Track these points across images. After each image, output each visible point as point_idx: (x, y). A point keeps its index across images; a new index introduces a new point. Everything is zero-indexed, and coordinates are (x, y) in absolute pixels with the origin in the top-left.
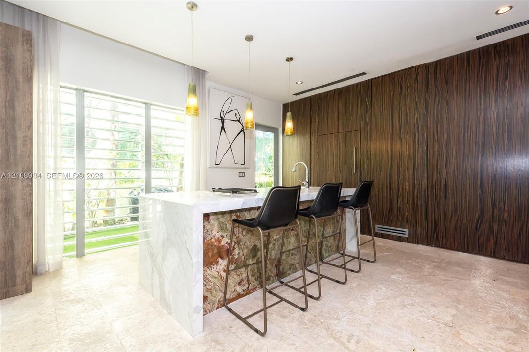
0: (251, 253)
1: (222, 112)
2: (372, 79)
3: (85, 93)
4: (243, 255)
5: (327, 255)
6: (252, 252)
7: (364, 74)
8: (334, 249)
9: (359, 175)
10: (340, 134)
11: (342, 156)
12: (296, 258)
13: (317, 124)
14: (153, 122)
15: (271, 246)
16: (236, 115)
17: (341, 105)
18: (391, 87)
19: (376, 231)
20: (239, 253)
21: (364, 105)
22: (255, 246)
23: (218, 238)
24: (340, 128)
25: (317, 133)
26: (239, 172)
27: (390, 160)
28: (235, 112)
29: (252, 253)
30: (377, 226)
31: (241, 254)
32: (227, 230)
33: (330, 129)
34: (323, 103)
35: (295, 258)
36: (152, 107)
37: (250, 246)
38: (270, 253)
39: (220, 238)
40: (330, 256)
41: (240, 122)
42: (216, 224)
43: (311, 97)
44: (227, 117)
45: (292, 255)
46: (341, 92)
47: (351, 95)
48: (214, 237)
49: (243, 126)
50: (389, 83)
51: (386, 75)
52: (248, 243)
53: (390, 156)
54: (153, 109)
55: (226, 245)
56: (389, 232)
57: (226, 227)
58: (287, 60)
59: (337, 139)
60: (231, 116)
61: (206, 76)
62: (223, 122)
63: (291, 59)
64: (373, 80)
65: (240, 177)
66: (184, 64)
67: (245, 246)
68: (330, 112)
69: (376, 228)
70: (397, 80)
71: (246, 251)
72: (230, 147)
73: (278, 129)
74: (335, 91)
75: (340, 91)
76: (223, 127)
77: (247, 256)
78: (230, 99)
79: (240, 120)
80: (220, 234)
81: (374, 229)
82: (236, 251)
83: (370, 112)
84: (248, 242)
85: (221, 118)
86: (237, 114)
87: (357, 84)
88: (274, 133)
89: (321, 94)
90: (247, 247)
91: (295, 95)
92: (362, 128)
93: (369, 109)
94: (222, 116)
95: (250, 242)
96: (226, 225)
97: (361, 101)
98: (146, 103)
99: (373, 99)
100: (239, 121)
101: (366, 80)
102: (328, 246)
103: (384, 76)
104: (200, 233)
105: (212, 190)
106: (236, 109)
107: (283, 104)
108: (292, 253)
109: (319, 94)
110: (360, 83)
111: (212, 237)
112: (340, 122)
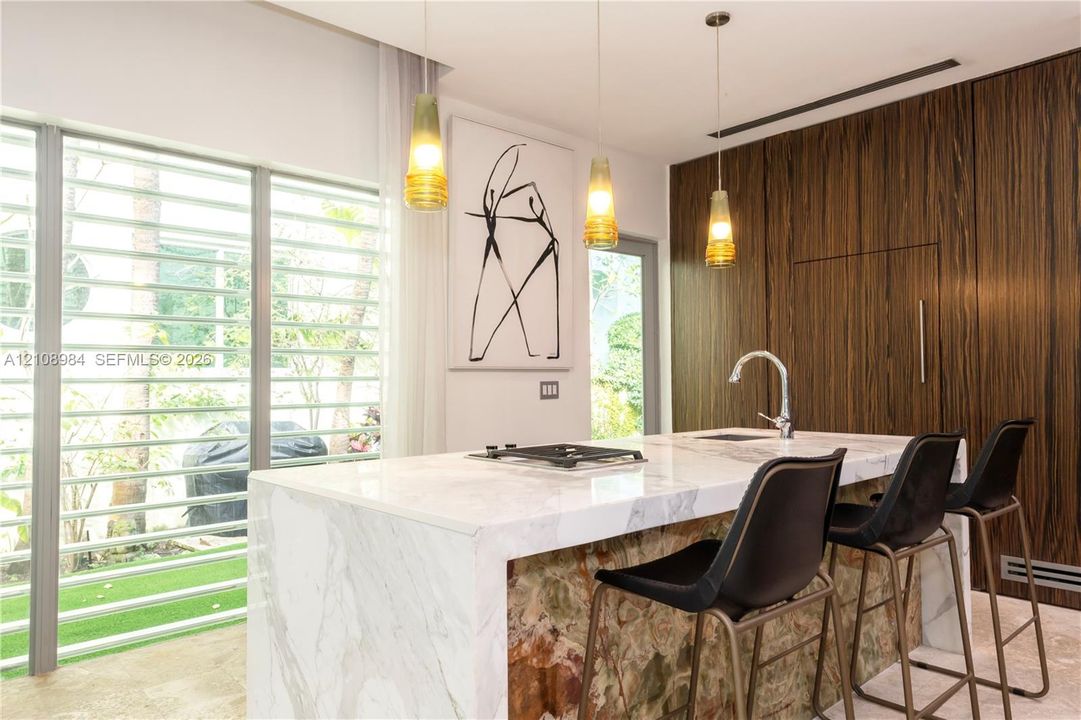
0: (644, 685)
1: (489, 192)
2: (973, 82)
3: (65, 138)
4: (621, 694)
5: (870, 668)
6: (647, 679)
7: (952, 63)
8: (890, 647)
9: (936, 389)
10: (866, 257)
11: (877, 331)
12: (781, 690)
13: (787, 225)
14: (277, 228)
15: (705, 653)
16: (531, 200)
17: (867, 164)
18: (1041, 104)
19: (1005, 576)
20: (608, 689)
21: (949, 164)
22: (658, 657)
23: (542, 638)
24: (867, 239)
25: (789, 255)
26: (542, 384)
27: (1046, 342)
28: (529, 192)
29: (650, 684)
30: (1005, 559)
31: (615, 691)
32: (569, 607)
33: (831, 241)
34: (805, 161)
35: (777, 690)
36: (274, 179)
37: (643, 658)
38: (704, 678)
39: (549, 638)
40: (877, 671)
41: (543, 224)
42: (536, 590)
43: (765, 142)
44: (505, 208)
45: (769, 680)
46: (868, 126)
47: (903, 131)
48: (530, 635)
49: (551, 235)
50: (1035, 91)
51: (1025, 67)
52: (635, 652)
53: (1045, 330)
54: (280, 186)
55: (568, 663)
56: (1048, 578)
57: (566, 599)
58: (711, 22)
59: (859, 275)
60: (516, 205)
61: (441, 80)
62: (492, 226)
63: (724, 18)
64: (977, 86)
65: (543, 397)
66: (376, 43)
67: (626, 662)
68: (829, 187)
69: (1005, 567)
70: (1061, 81)
71: (628, 679)
72: (515, 302)
73: (654, 245)
74: (845, 121)
75: (865, 121)
76: (491, 242)
77: (632, 694)
78: (513, 153)
79: (545, 219)
80: (548, 623)
81: (997, 569)
82: (600, 683)
83: (969, 188)
84: (634, 646)
85: (487, 212)
86: (536, 201)
87: (923, 97)
88: (643, 256)
89: (801, 131)
90: (633, 665)
91: (715, 135)
92: (945, 238)
93: (966, 176)
94: (489, 206)
95: (641, 646)
96: (566, 590)
97: (937, 151)
98: (254, 169)
99: (980, 148)
100: (540, 220)
101: (955, 86)
102: (870, 636)
103: (1017, 69)
104: (496, 635)
105: (485, 451)
106: (533, 184)
107: (673, 168)
108: (769, 673)
109: (792, 132)
110: (933, 93)
111: (523, 637)
112: (867, 221)
